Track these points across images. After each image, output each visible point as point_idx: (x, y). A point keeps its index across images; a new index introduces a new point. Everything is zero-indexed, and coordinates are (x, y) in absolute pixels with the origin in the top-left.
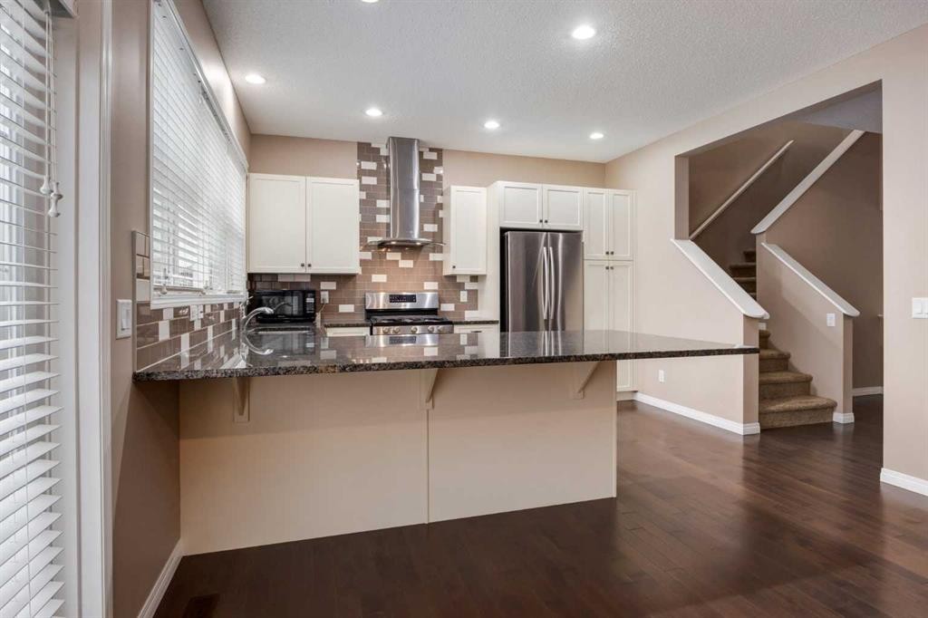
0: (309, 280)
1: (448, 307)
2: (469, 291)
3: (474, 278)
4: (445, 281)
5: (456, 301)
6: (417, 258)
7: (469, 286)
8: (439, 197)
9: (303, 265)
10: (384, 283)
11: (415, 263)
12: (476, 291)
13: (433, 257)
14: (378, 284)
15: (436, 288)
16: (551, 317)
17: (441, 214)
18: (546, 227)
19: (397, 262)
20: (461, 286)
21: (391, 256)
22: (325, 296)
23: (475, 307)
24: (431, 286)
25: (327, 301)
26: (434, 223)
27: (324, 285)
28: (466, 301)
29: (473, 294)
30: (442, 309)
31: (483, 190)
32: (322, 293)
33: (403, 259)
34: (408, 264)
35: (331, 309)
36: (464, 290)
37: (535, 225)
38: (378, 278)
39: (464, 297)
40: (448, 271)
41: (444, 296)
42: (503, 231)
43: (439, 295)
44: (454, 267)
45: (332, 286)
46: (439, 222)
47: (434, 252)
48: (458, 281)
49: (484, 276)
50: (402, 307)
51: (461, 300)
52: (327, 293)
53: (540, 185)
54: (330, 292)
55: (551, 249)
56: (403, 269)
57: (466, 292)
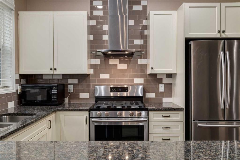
0: (61, 78)
1: (151, 95)
2: (165, 84)
3: (169, 76)
4: (149, 78)
5: (156, 90)
6: (130, 63)
7: (166, 81)
8: (144, 21)
9: (51, 69)
10: (107, 79)
11: (128, 66)
12: (171, 84)
13: (140, 61)
14: (104, 80)
15: (143, 82)
16: (228, 107)
17: (146, 32)
18: (224, 36)
19: (116, 65)
20: (160, 81)
21: (112, 62)
22: (71, 88)
23: (170, 96)
24: (139, 81)
25: (72, 91)
26: (141, 39)
27: (70, 81)
28: (163, 91)
29: (169, 87)
30: (146, 97)
31: (174, 13)
32: (69, 86)
33: (119, 63)
34: (123, 66)
35: (75, 95)
36: (162, 83)
37: (215, 35)
38: (104, 76)
39: (162, 88)
40: (149, 71)
41: (148, 88)
42: (187, 41)
43: (143, 87)
44: (152, 69)
45: (75, 81)
46: (145, 38)
47: (141, 58)
48: (158, 77)
49: (175, 74)
50: (118, 96)
51: (160, 91)
52: (72, 86)
53: (219, 3)
54: (74, 85)
55: (227, 53)
56: (120, 70)
57: (163, 85)
